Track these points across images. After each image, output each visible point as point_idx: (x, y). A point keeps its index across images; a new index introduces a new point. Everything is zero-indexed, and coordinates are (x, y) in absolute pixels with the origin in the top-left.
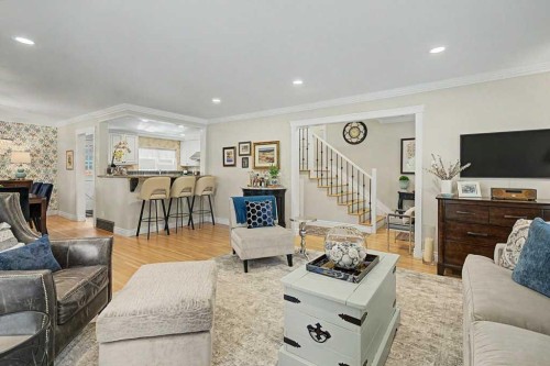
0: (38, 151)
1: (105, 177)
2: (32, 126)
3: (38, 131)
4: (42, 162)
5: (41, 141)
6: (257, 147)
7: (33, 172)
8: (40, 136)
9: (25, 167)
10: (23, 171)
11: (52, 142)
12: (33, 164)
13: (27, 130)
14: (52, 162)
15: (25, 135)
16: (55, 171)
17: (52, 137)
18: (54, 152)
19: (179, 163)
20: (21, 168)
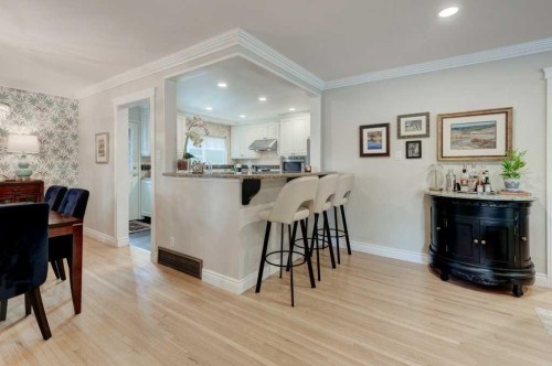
0: (50, 135)
1: (173, 175)
2: (41, 96)
3: (50, 104)
4: (55, 151)
5: (55, 120)
6: (448, 123)
7: (43, 167)
8: (54, 112)
9: (30, 160)
10: (26, 166)
11: (70, 122)
12: (42, 155)
13: (33, 101)
14: (70, 152)
15: (30, 109)
16: (75, 166)
17: (71, 115)
18: (74, 137)
19: (229, 155)
20: (24, 161)
